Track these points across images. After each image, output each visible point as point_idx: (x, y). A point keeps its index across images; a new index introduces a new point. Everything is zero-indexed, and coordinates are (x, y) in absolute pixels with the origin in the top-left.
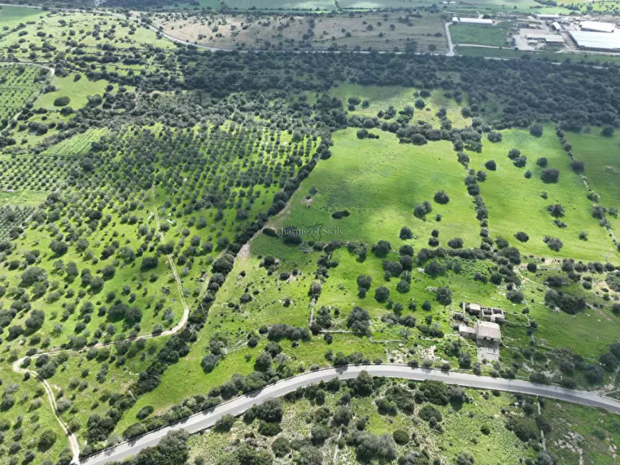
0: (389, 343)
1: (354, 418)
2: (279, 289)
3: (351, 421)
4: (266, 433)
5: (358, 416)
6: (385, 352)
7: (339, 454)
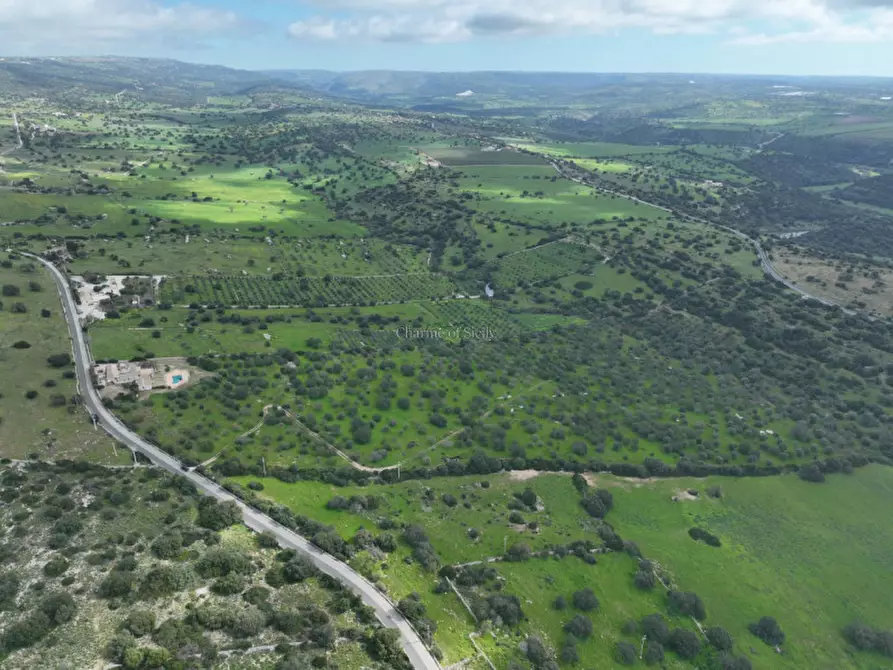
0: (482, 658)
1: (328, 653)
2: (489, 522)
3: (323, 650)
4: (271, 579)
5: (333, 656)
6: (462, 660)
7: (267, 651)
